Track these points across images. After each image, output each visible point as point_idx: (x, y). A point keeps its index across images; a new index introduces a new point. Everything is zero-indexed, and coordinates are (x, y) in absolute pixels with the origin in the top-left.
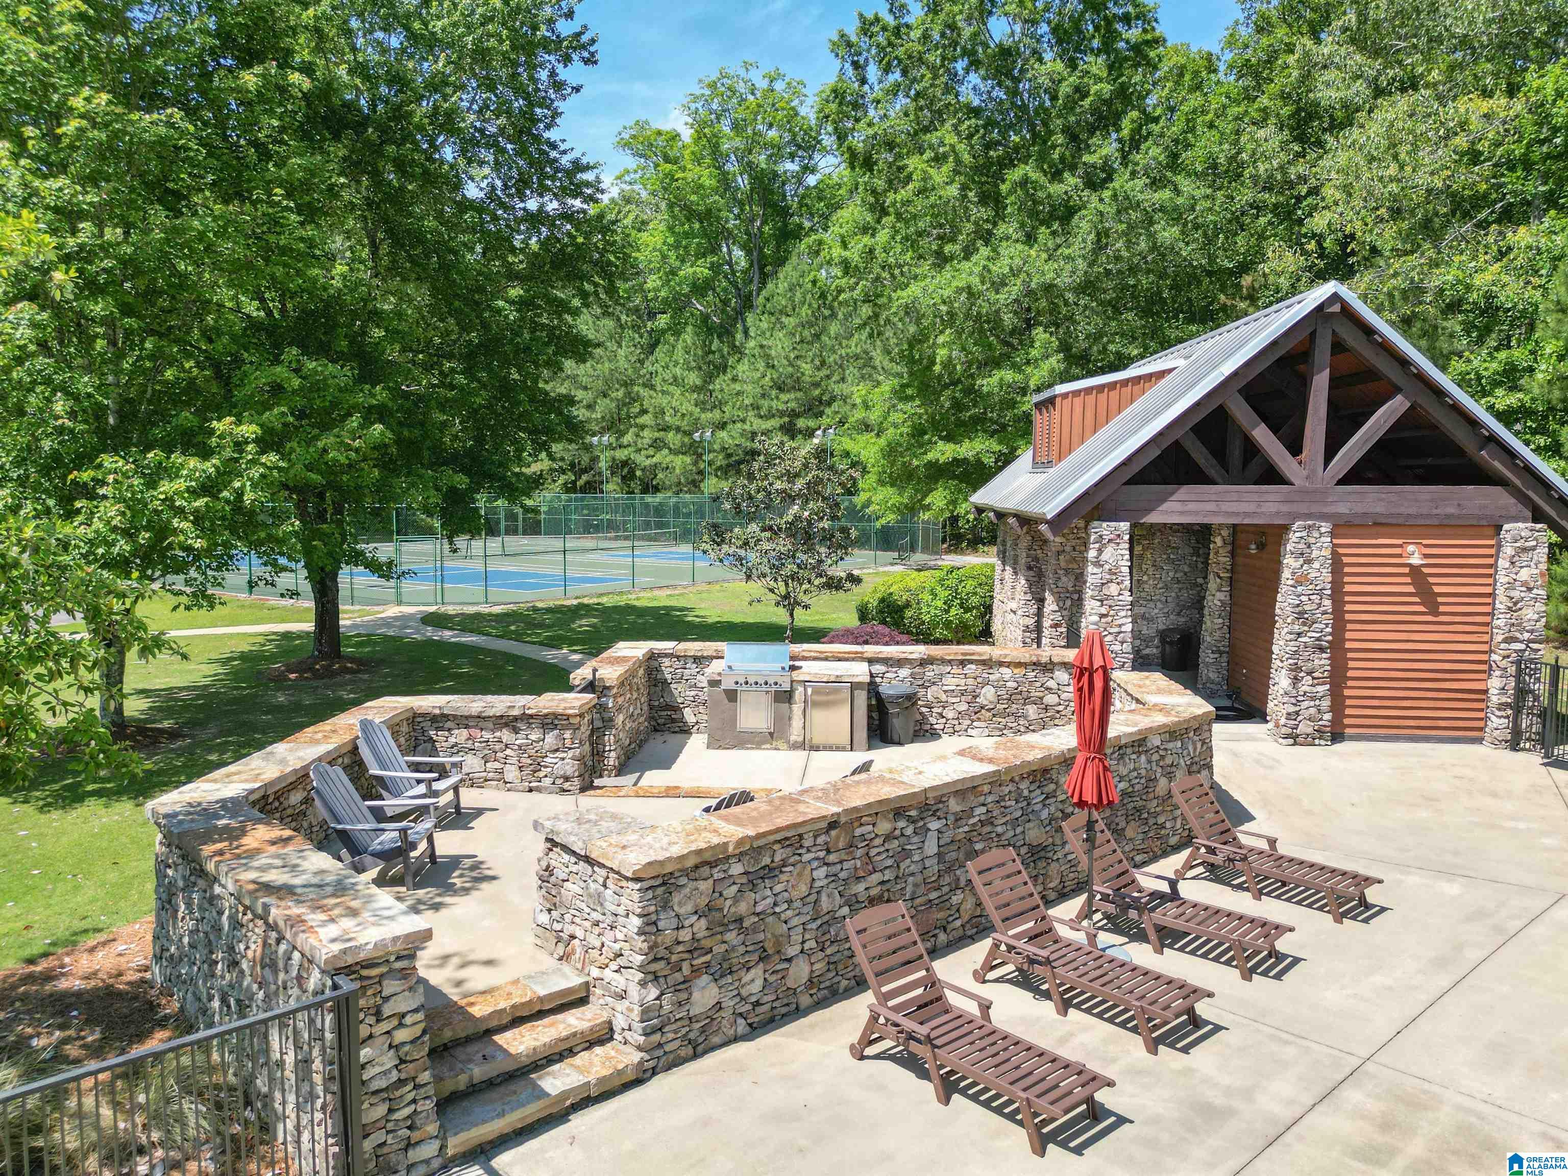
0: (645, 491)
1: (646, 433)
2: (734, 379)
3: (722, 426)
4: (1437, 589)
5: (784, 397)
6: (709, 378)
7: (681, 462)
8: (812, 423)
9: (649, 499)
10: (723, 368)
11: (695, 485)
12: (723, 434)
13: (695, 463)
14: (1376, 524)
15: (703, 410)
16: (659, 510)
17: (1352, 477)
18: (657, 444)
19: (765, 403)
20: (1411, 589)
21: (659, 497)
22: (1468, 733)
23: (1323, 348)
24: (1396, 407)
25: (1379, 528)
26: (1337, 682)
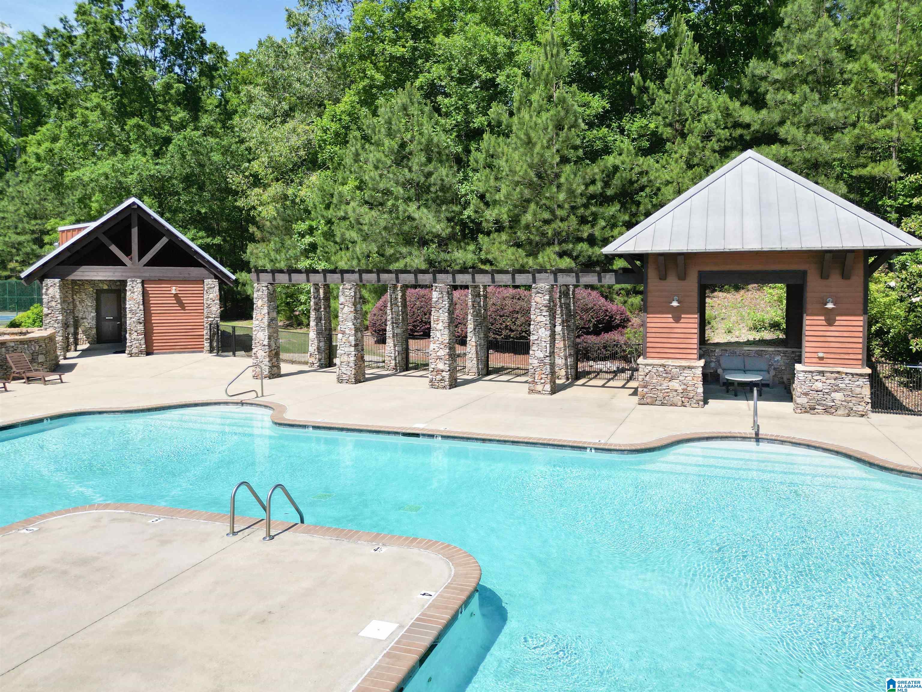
4: (184, 302)
14: (159, 280)
17: (149, 264)
20: (175, 302)
22: (199, 349)
23: (135, 220)
24: (164, 240)
25: (160, 281)
26: (148, 334)
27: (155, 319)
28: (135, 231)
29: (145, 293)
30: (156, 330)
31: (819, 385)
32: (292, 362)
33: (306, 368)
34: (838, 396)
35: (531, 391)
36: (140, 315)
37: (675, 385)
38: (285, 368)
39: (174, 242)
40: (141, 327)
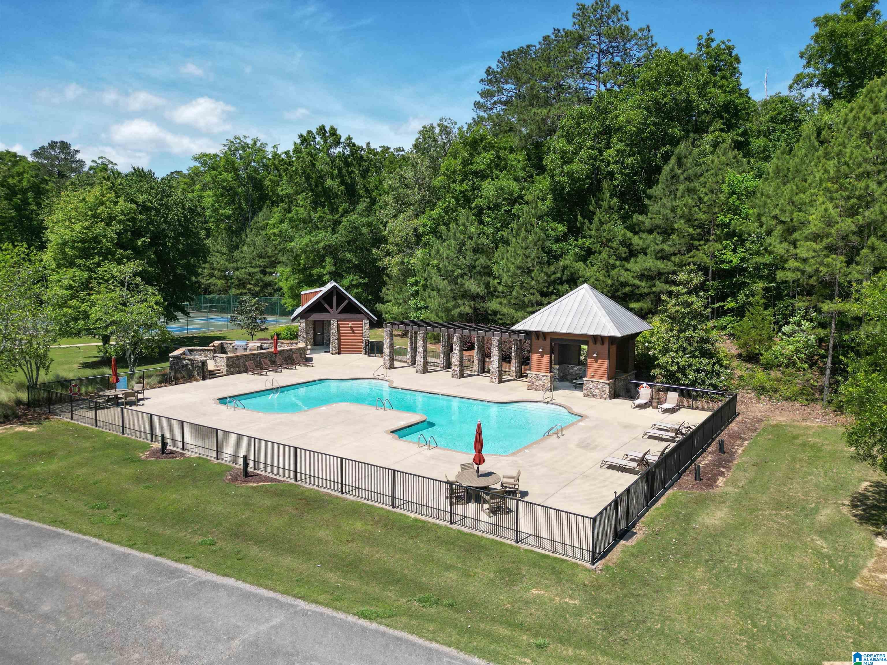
0: (205, 293)
1: (205, 271)
2: (242, 252)
3: (237, 269)
4: (354, 330)
5: (261, 260)
6: (231, 251)
7: (220, 283)
8: (271, 270)
9: (207, 296)
10: (237, 247)
11: (226, 291)
12: (237, 273)
13: (226, 283)
15: (230, 263)
16: (211, 301)
17: (340, 312)
18: (211, 275)
19: (254, 262)
20: (350, 330)
21: (211, 296)
22: (360, 352)
23: (335, 293)
24: (346, 302)
25: (344, 320)
26: (339, 344)
27: (342, 338)
28: (335, 298)
29: (338, 326)
30: (342, 343)
31: (591, 386)
32: (401, 361)
33: (405, 364)
34: (597, 391)
35: (491, 382)
36: (336, 336)
37: (540, 382)
38: (397, 364)
39: (351, 302)
40: (336, 342)
